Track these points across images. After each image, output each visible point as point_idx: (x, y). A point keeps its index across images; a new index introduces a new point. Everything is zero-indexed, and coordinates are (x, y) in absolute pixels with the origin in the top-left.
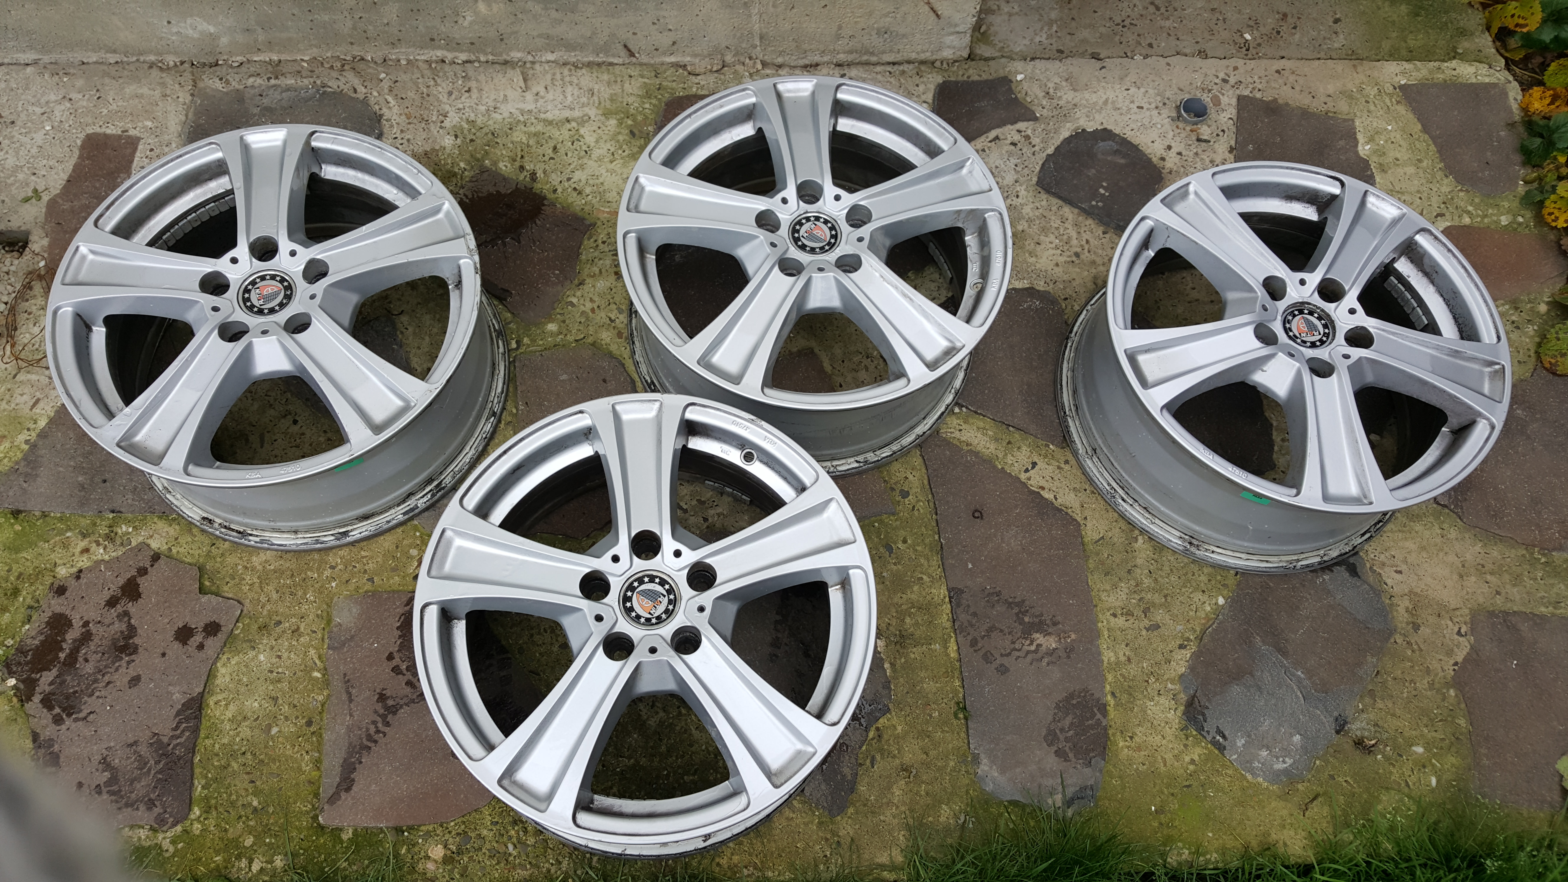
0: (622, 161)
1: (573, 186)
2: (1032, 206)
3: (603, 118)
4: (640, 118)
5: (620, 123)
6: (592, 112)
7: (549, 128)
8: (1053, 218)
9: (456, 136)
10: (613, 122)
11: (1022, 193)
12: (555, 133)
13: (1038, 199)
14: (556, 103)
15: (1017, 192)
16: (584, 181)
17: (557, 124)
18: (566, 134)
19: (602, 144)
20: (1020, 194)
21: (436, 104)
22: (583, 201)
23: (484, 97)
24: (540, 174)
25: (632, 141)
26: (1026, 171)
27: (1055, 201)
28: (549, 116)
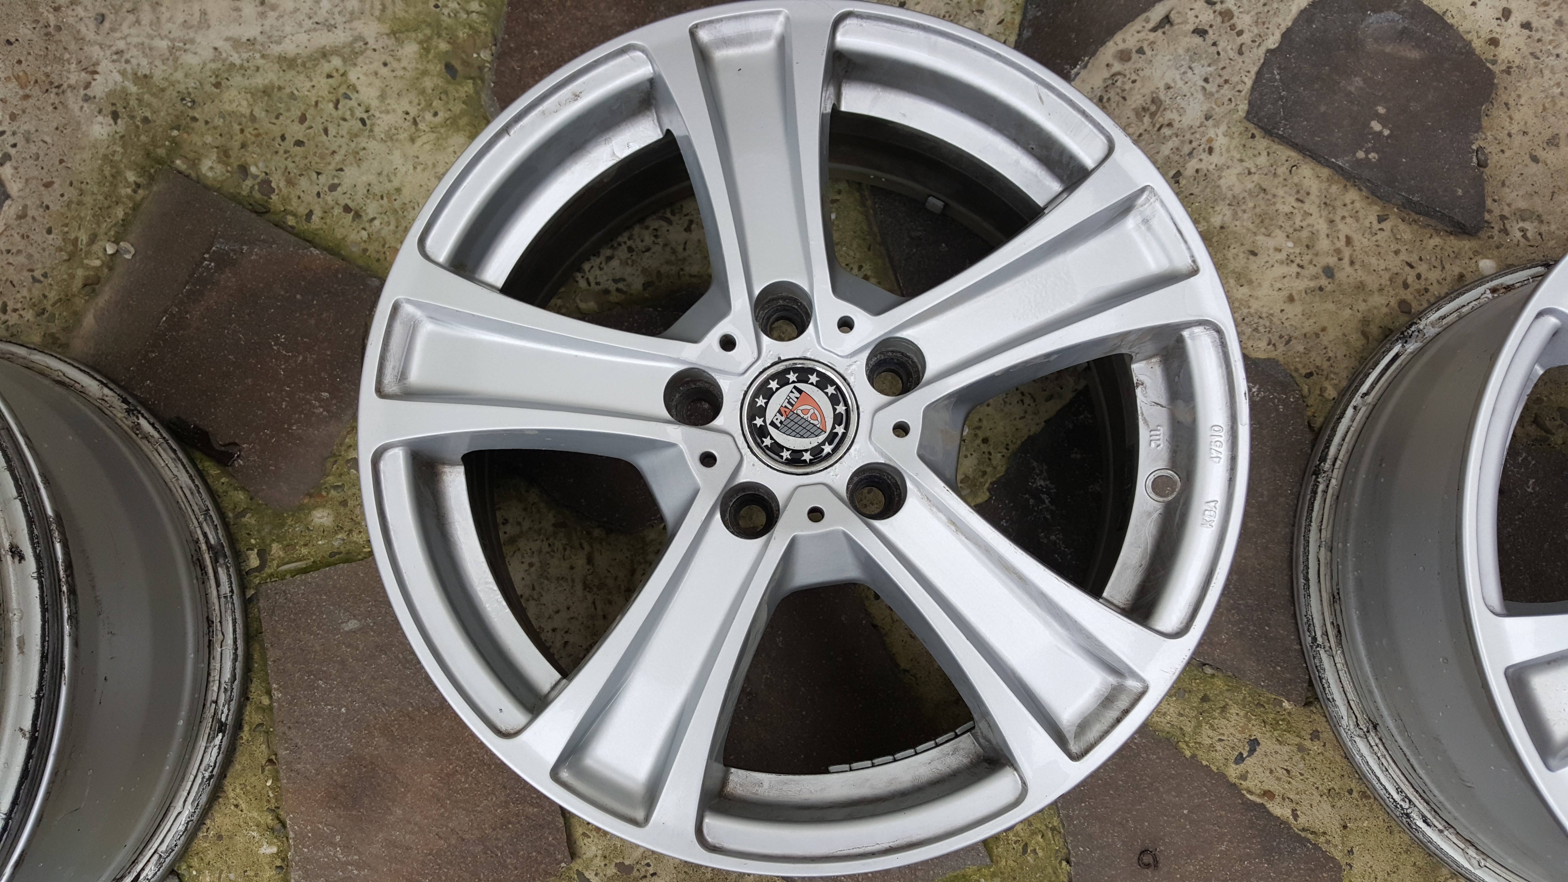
0: (433, 136)
1: (342, 202)
2: (1238, 168)
3: (391, 42)
4: (462, 34)
5: (426, 49)
6: (370, 29)
7: (290, 74)
8: (1281, 192)
9: (115, 116)
10: (410, 49)
11: (1221, 142)
12: (301, 84)
13: (1250, 153)
14: (300, 16)
15: (1210, 140)
16: (361, 191)
17: (304, 64)
18: (323, 84)
19: (392, 102)
20: (1216, 145)
21: (73, 46)
22: (364, 234)
23: (164, 18)
24: (278, 181)
25: (451, 88)
26: (1226, 91)
27: (1285, 153)
28: (289, 48)
